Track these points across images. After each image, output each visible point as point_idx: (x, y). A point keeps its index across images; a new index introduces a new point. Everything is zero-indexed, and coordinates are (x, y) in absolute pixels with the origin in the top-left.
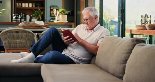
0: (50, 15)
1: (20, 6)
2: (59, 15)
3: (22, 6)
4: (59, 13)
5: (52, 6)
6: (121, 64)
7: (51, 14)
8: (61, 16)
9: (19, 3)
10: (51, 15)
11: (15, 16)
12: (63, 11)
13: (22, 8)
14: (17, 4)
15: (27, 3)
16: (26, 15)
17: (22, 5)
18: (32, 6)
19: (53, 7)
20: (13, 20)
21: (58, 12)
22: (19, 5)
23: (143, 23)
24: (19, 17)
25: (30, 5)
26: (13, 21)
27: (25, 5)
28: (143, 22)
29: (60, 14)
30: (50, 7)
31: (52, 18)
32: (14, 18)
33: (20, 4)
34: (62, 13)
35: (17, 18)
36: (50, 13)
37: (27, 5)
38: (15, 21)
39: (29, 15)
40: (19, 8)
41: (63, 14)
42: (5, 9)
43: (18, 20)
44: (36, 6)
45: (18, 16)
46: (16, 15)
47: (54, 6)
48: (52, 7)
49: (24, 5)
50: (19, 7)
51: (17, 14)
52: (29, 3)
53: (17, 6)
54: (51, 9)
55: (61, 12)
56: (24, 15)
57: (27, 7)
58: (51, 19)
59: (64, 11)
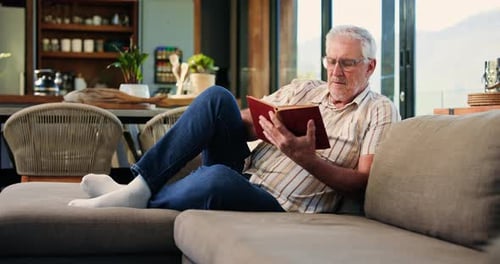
0: (156, 77)
1: (55, 49)
2: (187, 75)
3: (60, 49)
4: (189, 68)
5: (162, 49)
6: (479, 196)
7: (159, 75)
8: (194, 77)
9: (50, 39)
10: (158, 80)
11: (44, 77)
12: (201, 62)
13: (60, 55)
14: (46, 41)
15: (77, 38)
16: (74, 77)
17: (60, 44)
18: (95, 49)
19: (164, 52)
20: (37, 89)
21: (185, 66)
22: (50, 44)
23: (492, 88)
24: (57, 81)
25: (89, 45)
26: (37, 94)
27: (72, 46)
28: (491, 85)
29: (193, 70)
30: (156, 53)
31: (160, 89)
32: (39, 82)
33: (55, 42)
34: (199, 67)
35: (48, 83)
36: (156, 72)
37: (77, 45)
38: (43, 94)
39: (83, 76)
40: (52, 55)
41: (203, 70)
42: (8, 55)
43: (51, 89)
44: (106, 49)
45: (54, 77)
46: (47, 74)
47: (166, 49)
48: (160, 52)
49: (66, 45)
50: (51, 51)
51: (49, 71)
52: (83, 39)
53: (46, 48)
54: (159, 57)
55: (194, 67)
56: (66, 77)
57: (77, 53)
58: (157, 92)
59: (206, 62)
